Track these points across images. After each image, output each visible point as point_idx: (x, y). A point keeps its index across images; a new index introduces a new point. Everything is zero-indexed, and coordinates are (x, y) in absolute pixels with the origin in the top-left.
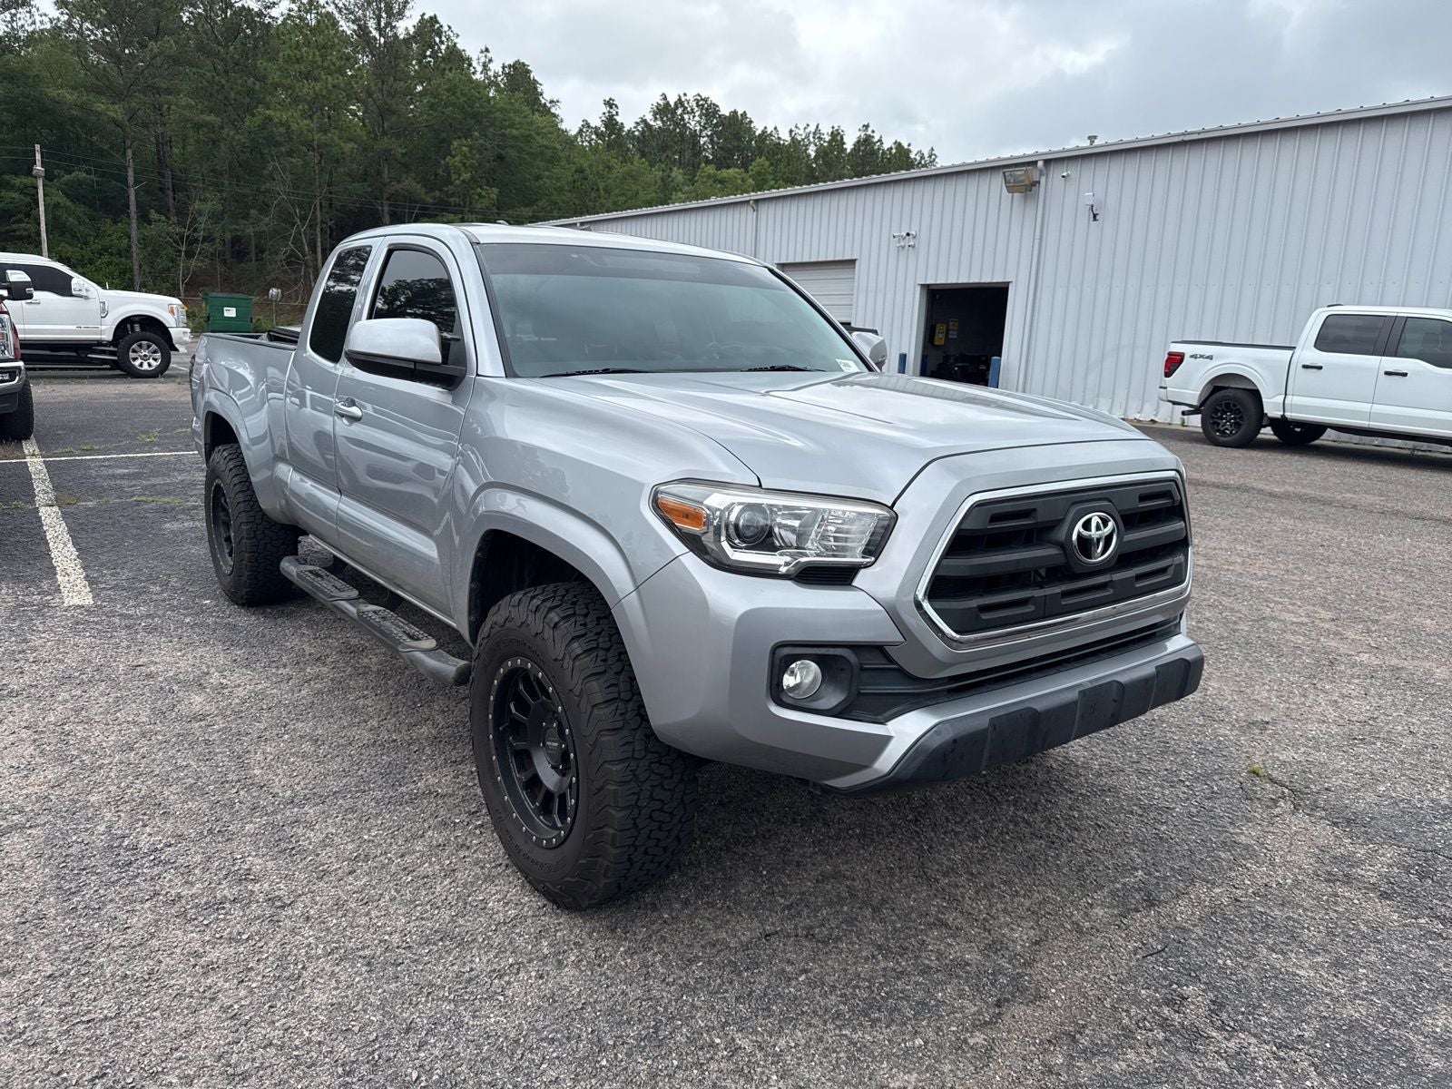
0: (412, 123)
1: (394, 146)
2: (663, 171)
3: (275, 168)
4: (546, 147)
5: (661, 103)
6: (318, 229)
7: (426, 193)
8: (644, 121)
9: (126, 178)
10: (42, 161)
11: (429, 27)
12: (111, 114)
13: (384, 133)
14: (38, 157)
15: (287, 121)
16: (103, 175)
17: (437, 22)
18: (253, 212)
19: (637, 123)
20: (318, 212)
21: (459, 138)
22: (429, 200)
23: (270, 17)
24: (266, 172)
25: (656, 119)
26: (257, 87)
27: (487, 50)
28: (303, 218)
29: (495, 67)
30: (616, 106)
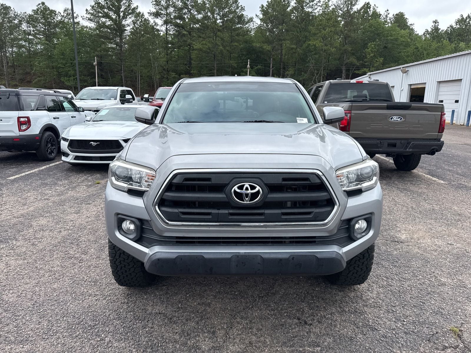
0: (356, 40)
1: (348, 48)
2: (456, 44)
3: (310, 59)
4: (403, 41)
5: (460, 18)
6: (322, 77)
7: (358, 62)
8: (451, 26)
9: (270, 66)
10: (250, 64)
11: (367, 6)
12: (267, 49)
13: (346, 44)
14: (249, 63)
15: (315, 44)
16: (265, 66)
17: (369, 4)
18: (303, 73)
19: (448, 27)
20: (322, 72)
21: (371, 42)
22: (358, 64)
23: (314, 13)
24: (307, 61)
25: (457, 25)
26: (308, 35)
27: (388, 10)
28: (317, 74)
29: (390, 16)
30: (438, 22)
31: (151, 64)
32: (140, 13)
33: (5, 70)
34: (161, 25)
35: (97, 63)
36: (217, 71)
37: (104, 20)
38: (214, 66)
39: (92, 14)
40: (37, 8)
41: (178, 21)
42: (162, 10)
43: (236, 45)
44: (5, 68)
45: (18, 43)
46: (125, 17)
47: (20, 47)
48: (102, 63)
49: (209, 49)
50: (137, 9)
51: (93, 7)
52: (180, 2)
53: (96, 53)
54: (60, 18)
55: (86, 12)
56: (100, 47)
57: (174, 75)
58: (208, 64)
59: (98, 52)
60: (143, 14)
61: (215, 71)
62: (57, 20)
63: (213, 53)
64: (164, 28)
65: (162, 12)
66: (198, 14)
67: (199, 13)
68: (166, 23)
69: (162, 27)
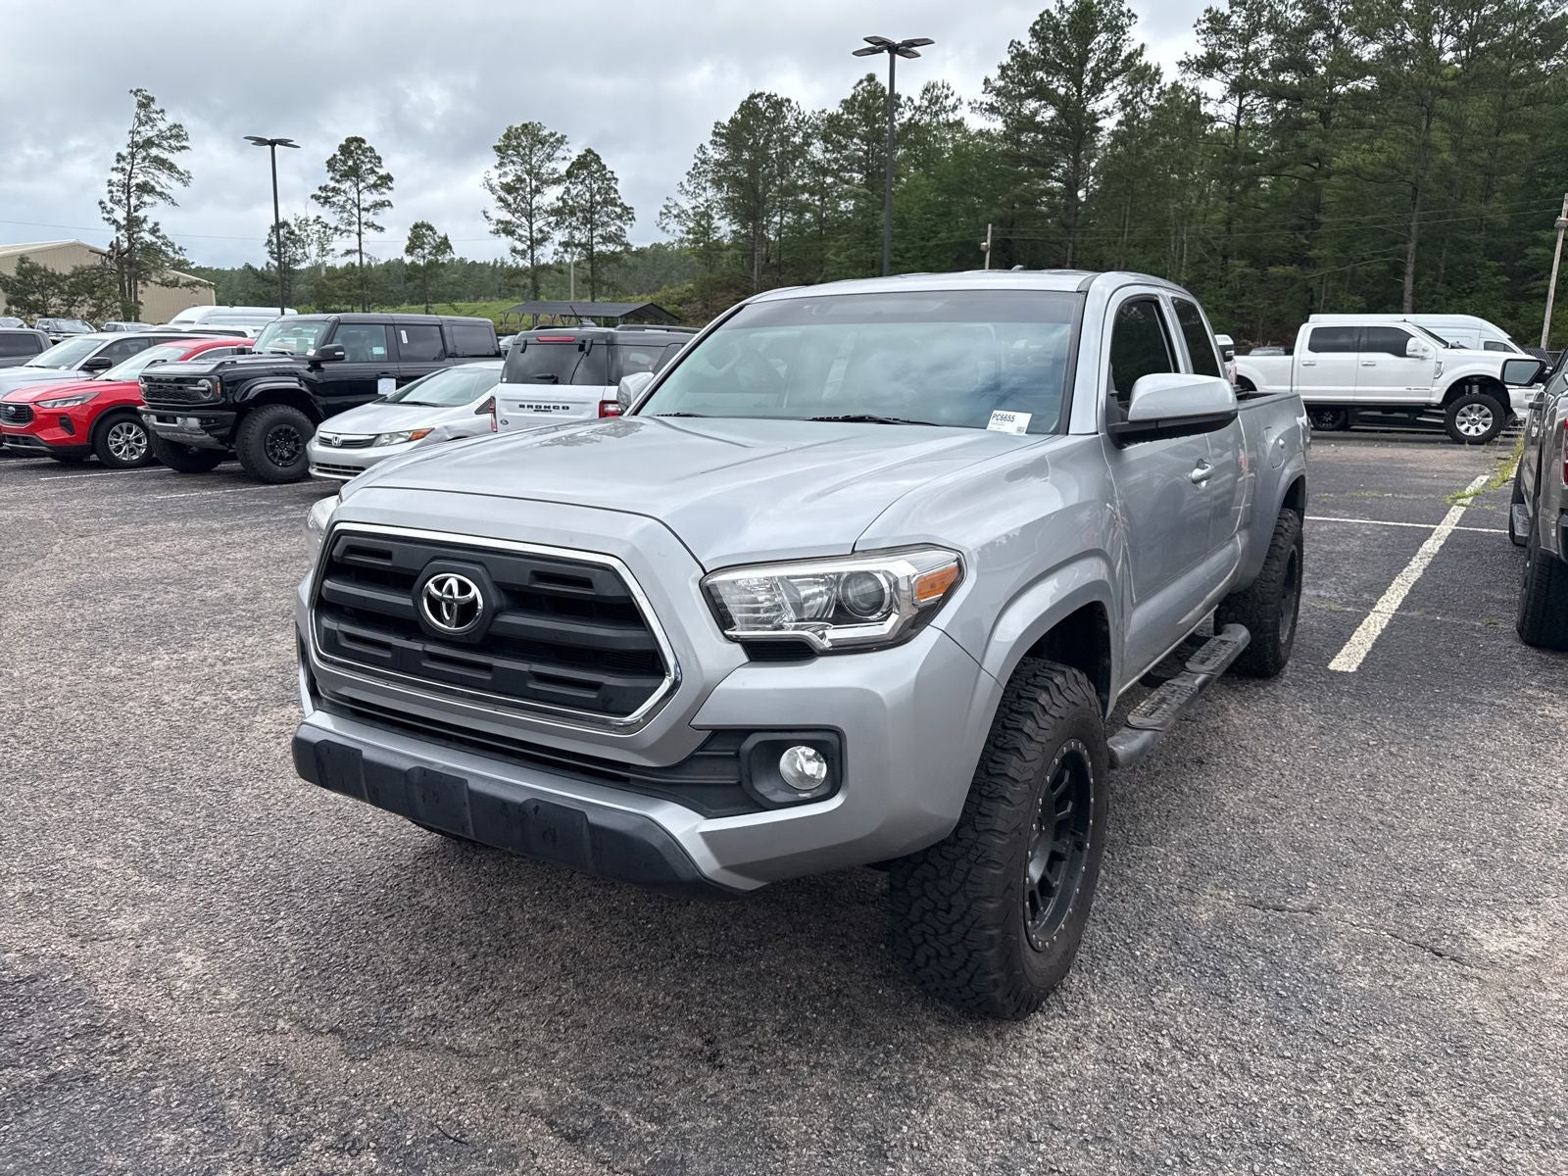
31: (1167, 233)
32: (1147, 67)
33: (755, 279)
34: (1221, 98)
35: (992, 241)
36: (1420, 244)
37: (1032, 104)
38: (1408, 228)
39: (999, 92)
40: (853, 92)
41: (1287, 77)
42: (1230, 47)
43: (1513, 142)
44: (756, 272)
45: (795, 201)
46: (1097, 89)
47: (801, 209)
48: (1009, 241)
49: (1392, 164)
50: (1141, 54)
51: (1003, 69)
52: (1301, 9)
53: (996, 211)
54: (908, 115)
55: (983, 88)
56: (1007, 191)
57: (1240, 270)
58: (1382, 221)
59: (1000, 206)
60: (1158, 69)
61: (1412, 246)
62: (902, 121)
63: (1409, 178)
64: (1229, 110)
65: (1230, 53)
66: (1366, 42)
67: (1369, 36)
68: (1238, 88)
69: (1226, 104)
